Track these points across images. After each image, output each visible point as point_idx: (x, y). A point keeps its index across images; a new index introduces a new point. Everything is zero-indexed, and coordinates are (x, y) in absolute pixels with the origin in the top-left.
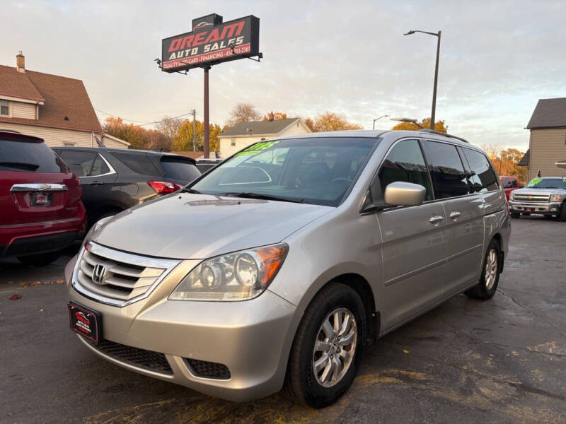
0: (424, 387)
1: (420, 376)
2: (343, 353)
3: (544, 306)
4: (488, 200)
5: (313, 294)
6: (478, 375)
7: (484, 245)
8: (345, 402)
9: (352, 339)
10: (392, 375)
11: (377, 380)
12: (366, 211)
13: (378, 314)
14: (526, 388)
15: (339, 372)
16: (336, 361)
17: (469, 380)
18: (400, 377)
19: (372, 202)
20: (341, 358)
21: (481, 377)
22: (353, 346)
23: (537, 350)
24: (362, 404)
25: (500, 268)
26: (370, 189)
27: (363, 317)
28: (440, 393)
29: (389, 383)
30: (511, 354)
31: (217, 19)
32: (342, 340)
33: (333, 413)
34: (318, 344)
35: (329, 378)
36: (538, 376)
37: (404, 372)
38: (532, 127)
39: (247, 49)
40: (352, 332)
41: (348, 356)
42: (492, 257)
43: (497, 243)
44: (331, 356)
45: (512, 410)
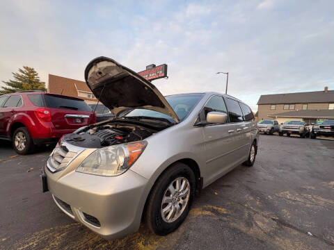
0: (225, 219)
1: (223, 210)
2: (181, 201)
3: (276, 170)
4: (246, 125)
5: (162, 170)
6: (254, 211)
7: (250, 143)
8: (181, 229)
9: (187, 193)
10: (208, 210)
11: (200, 213)
12: (196, 125)
13: (202, 179)
14: (281, 222)
15: (179, 212)
16: (177, 206)
17: (249, 215)
18: (213, 211)
19: (200, 121)
20: (180, 204)
21: (255, 213)
22: (188, 196)
23: (281, 196)
24: (191, 232)
25: (256, 153)
26: (199, 115)
27: (194, 181)
28: (235, 225)
29: (206, 216)
30: (269, 198)
31: (154, 66)
32: (181, 194)
33: (173, 238)
34: (165, 199)
35: (173, 216)
36: (287, 214)
37: (215, 208)
38: (259, 104)
39: (163, 75)
40: (187, 189)
41: (184, 202)
42: (253, 148)
43: (255, 143)
44: (174, 204)
45: (278, 241)
